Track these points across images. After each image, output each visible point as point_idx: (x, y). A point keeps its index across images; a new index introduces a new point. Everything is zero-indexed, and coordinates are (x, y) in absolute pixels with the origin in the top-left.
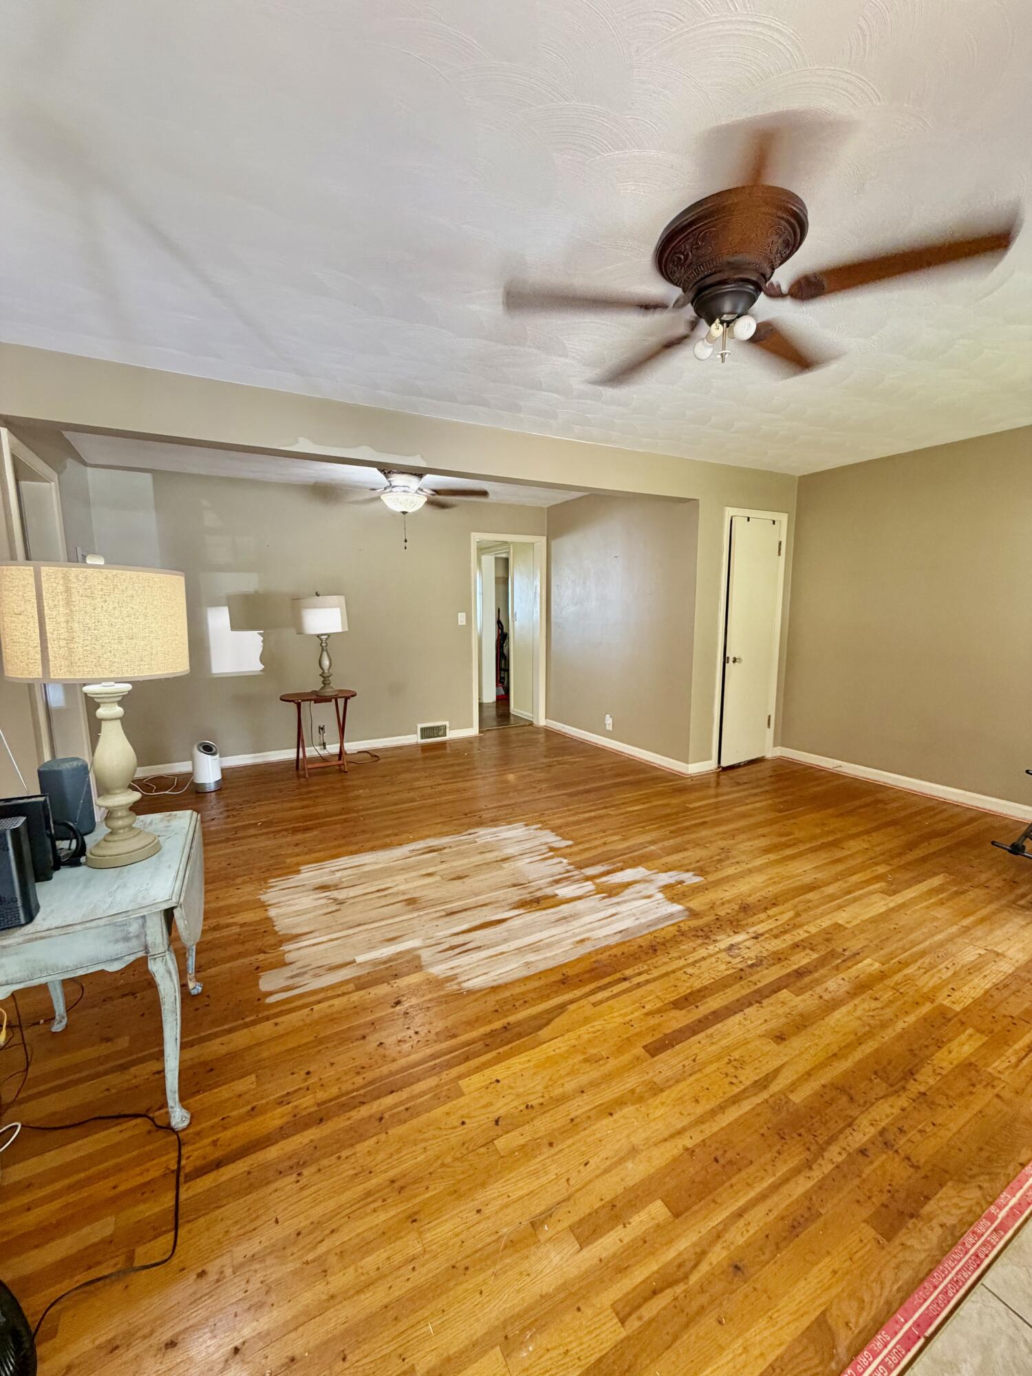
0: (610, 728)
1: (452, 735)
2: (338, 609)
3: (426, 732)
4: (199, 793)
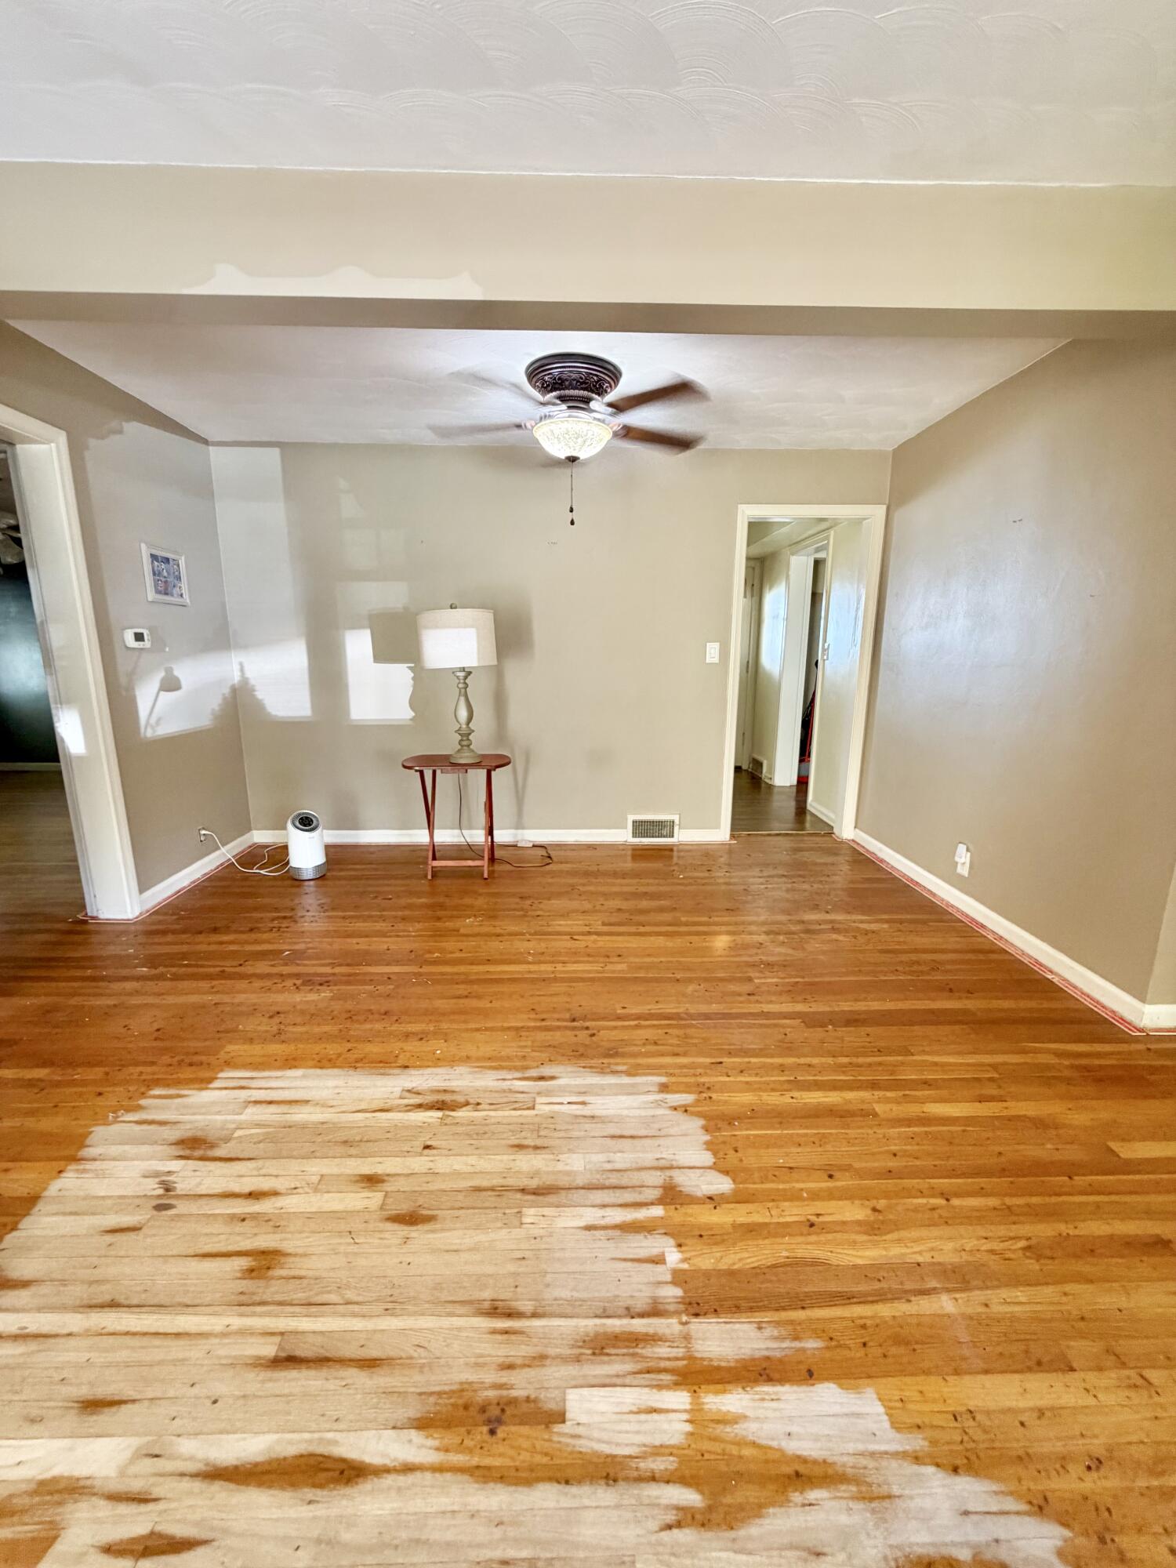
0: (964, 870)
1: (684, 836)
2: (473, 631)
3: (641, 828)
4: (294, 879)
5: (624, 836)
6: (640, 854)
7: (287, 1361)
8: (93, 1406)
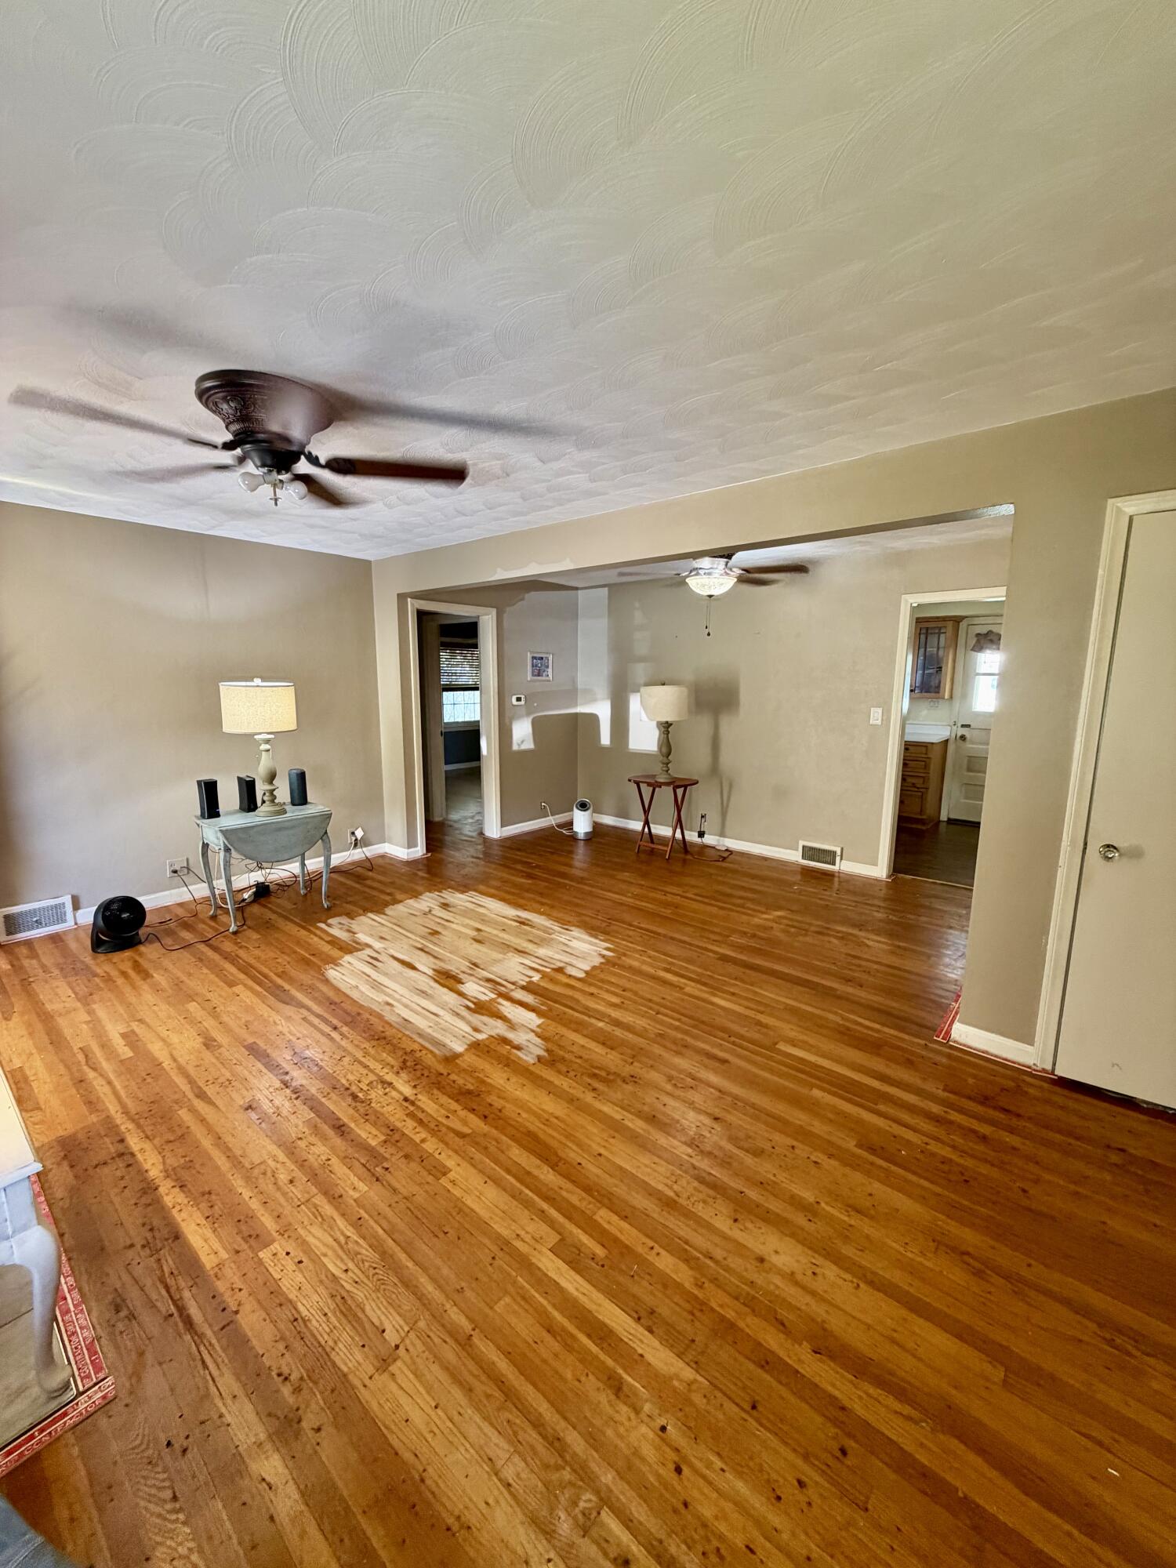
1: (845, 866)
3: (810, 853)
4: (574, 838)
5: (795, 856)
6: (808, 873)
7: (421, 950)
8: (382, 938)
